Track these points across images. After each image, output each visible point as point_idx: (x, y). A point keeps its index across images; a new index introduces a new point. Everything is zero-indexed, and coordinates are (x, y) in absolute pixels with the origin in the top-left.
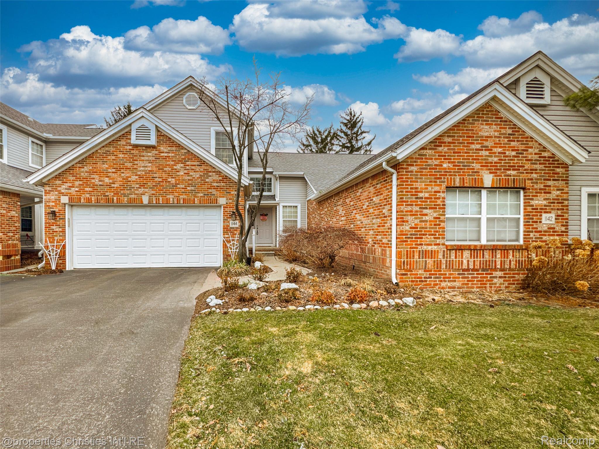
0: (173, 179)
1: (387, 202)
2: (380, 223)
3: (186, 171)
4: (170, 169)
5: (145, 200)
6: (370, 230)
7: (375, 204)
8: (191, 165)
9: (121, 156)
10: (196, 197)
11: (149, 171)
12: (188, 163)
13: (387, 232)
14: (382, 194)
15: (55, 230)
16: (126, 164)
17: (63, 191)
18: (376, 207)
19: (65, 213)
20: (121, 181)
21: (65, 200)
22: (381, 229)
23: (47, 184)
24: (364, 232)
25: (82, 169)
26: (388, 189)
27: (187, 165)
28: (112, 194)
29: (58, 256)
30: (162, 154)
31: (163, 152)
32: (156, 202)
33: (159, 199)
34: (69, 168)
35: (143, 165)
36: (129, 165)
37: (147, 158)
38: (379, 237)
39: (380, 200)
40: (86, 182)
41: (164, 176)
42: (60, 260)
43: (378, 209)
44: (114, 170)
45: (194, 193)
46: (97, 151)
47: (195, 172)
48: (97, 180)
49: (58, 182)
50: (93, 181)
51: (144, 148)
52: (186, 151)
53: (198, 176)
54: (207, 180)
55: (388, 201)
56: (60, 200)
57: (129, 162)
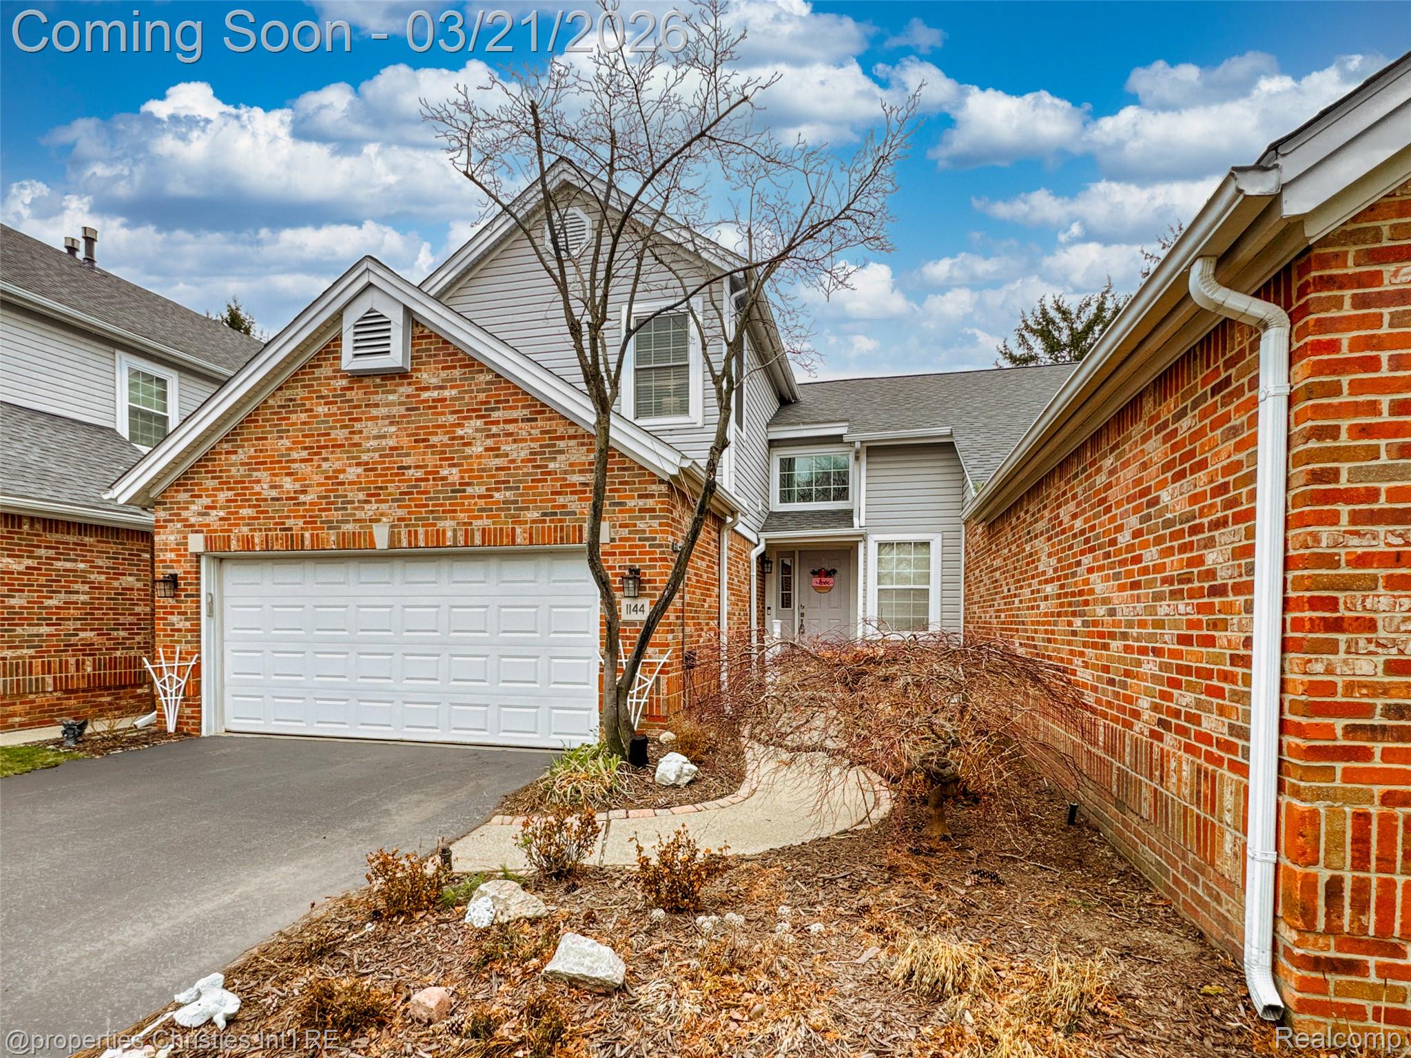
0: (454, 470)
1: (1229, 504)
2: (1192, 624)
3: (490, 442)
4: (445, 439)
5: (381, 538)
6: (1143, 651)
7: (1168, 524)
8: (506, 422)
9: (321, 410)
10: (520, 523)
11: (392, 449)
12: (495, 415)
13: (1226, 676)
14: (1202, 465)
15: (177, 626)
16: (333, 434)
17: (193, 520)
18: (1173, 536)
19: (198, 579)
20: (322, 485)
21: (196, 543)
22: (1195, 656)
23: (159, 503)
24: (1121, 660)
25: (233, 457)
26: (1235, 431)
27: (493, 423)
28: (300, 523)
29: (180, 697)
30: (425, 395)
31: (426, 389)
32: (410, 542)
33: (416, 532)
34: (206, 458)
35: (375, 432)
36: (340, 435)
37: (383, 411)
38: (1185, 699)
39: (1194, 499)
40: (242, 490)
41: (431, 460)
42: (188, 706)
43: (1184, 548)
44: (304, 454)
45: (514, 509)
46: (265, 402)
47: (515, 441)
48: (265, 486)
49: (183, 496)
50: (257, 488)
51: (378, 381)
52: (489, 377)
53: (524, 454)
54: (552, 466)
55: (1234, 502)
56: (186, 544)
57: (342, 427)
